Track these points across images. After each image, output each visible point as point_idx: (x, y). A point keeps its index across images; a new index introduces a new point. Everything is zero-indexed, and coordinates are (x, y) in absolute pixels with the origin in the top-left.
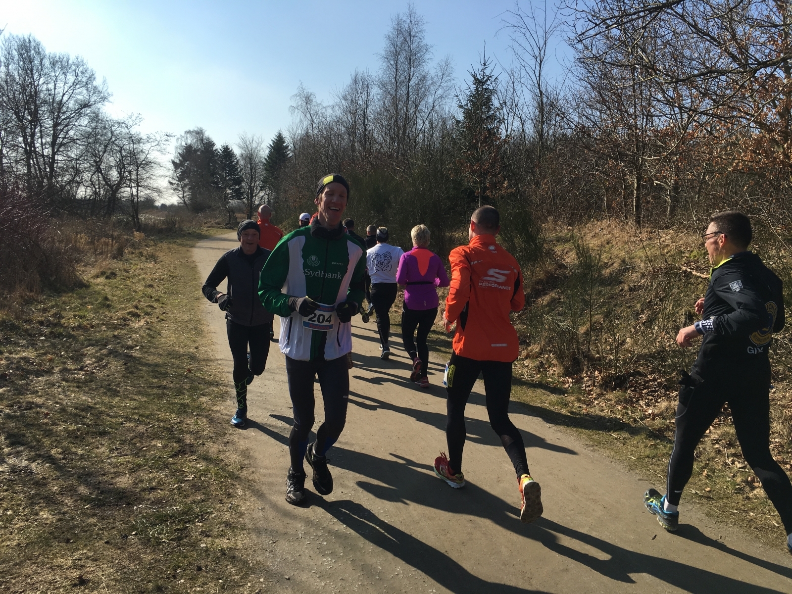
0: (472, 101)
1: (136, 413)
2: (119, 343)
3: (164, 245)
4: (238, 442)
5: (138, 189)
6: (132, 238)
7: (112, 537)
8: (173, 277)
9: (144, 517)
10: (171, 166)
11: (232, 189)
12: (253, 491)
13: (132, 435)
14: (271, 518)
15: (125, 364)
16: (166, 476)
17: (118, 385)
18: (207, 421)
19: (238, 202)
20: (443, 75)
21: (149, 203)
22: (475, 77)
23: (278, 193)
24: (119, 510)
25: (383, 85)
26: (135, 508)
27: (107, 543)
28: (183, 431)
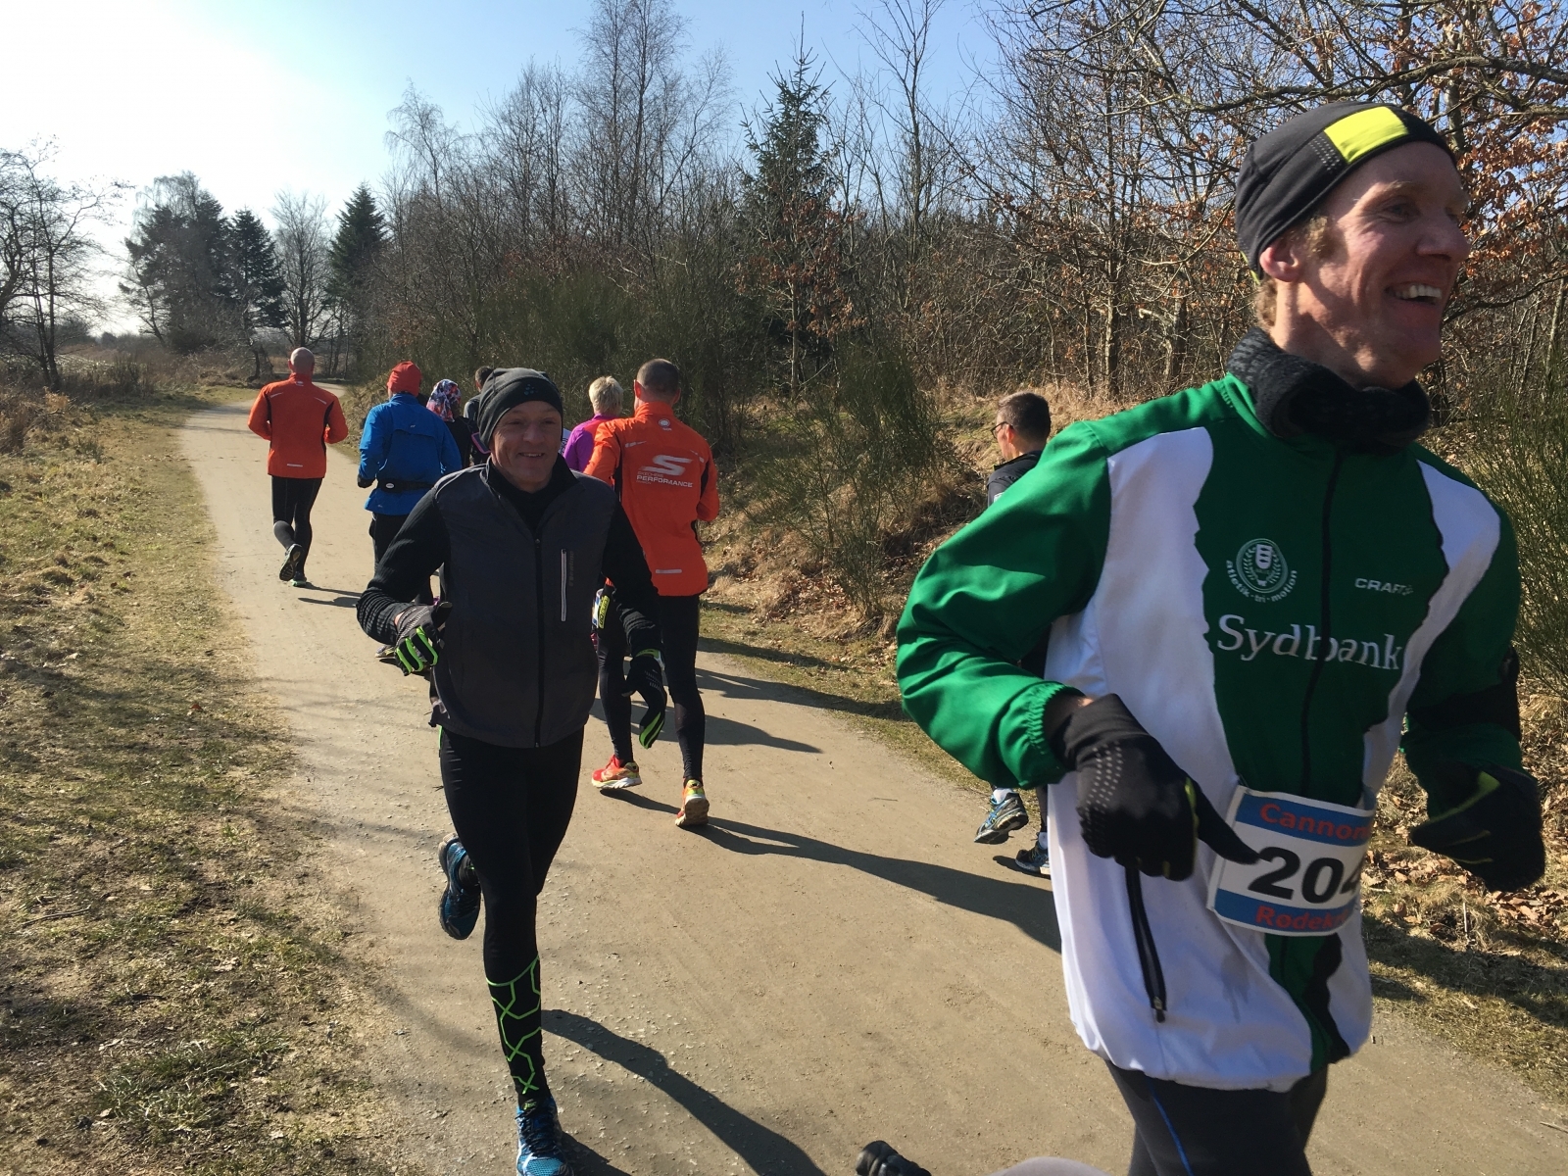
0: (776, 137)
1: (81, 812)
2: (28, 646)
3: (115, 422)
4: (330, 873)
5: (52, 301)
6: (41, 406)
7: (52, 1127)
8: (140, 493)
9: (126, 1071)
10: (126, 253)
11: (260, 305)
12: (378, 990)
13: (78, 865)
14: (426, 1055)
15: (47, 695)
16: (170, 964)
17: (34, 745)
18: (253, 826)
19: (273, 333)
20: (712, 81)
21: (75, 333)
22: (783, 87)
23: (361, 316)
24: (63, 1056)
25: (589, 96)
26: (102, 1047)
27: (42, 1142)
28: (198, 853)
